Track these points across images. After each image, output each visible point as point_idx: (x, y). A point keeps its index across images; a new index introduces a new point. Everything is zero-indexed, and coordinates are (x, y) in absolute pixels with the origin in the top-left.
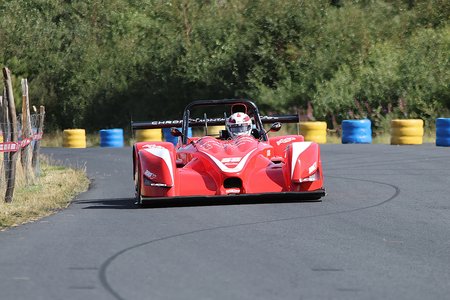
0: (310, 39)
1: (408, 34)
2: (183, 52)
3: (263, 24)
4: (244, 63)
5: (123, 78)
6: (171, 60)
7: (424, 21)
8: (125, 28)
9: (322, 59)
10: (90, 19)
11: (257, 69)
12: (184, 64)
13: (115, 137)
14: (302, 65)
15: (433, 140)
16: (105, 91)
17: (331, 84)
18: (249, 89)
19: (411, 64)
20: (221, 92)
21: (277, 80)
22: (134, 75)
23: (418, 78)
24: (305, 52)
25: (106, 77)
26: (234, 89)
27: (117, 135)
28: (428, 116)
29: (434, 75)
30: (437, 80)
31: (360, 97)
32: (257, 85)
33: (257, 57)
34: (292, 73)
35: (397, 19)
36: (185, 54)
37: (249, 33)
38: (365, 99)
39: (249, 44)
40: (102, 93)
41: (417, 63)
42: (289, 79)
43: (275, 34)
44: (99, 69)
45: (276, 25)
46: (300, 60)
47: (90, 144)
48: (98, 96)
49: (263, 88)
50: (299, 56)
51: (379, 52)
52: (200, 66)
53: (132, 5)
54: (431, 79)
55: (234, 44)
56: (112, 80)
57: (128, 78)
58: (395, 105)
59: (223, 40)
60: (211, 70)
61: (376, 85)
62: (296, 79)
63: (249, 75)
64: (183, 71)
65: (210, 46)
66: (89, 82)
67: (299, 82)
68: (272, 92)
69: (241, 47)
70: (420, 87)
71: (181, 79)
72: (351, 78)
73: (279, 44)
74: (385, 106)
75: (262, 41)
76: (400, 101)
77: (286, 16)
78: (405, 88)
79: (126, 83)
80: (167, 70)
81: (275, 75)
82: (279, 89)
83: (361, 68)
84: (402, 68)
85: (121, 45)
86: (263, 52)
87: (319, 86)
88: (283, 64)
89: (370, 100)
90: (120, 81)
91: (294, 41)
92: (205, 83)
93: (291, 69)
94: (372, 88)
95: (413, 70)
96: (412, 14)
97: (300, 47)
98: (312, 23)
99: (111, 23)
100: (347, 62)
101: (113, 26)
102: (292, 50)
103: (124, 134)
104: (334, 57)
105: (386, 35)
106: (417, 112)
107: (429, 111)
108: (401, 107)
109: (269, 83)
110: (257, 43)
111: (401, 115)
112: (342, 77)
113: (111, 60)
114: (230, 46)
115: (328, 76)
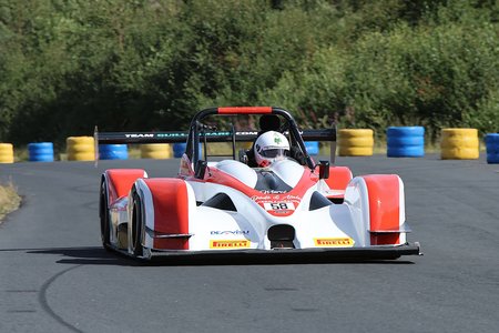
0: (249, 45)
1: (355, 38)
2: (116, 59)
3: (199, 29)
4: (181, 70)
5: (51, 88)
6: (102, 69)
7: (371, 25)
8: (52, 34)
9: (263, 66)
10: (14, 25)
11: (195, 77)
12: (117, 72)
13: (45, 151)
14: (242, 73)
15: (384, 150)
16: (33, 102)
17: (273, 92)
18: (186, 98)
19: (359, 71)
20: (157, 102)
21: (216, 89)
22: (63, 85)
23: (365, 85)
24: (245, 59)
25: (33, 88)
26: (171, 98)
27: (47, 148)
28: (377, 125)
29: (383, 82)
30: (386, 87)
31: (305, 106)
32: (195, 94)
33: (194, 65)
34: (232, 81)
35: (342, 22)
36: (117, 62)
37: (186, 38)
38: (310, 108)
39: (186, 50)
40: (29, 105)
41: (365, 69)
42: (228, 87)
43: (214, 40)
44: (26, 79)
45: (213, 29)
46: (240, 68)
47: (18, 159)
48: (25, 107)
49: (201, 97)
50: (239, 63)
51: (324, 57)
52: (134, 75)
53: (58, 9)
54: (380, 86)
55: (170, 51)
56: (40, 90)
57: (57, 89)
58: (342, 114)
59: (158, 46)
60: (146, 79)
61: (322, 93)
62: (236, 88)
63: (185, 84)
64: (115, 80)
65: (145, 53)
66: (15, 93)
67: (239, 90)
68: (211, 101)
69: (177, 54)
70: (368, 95)
71: (114, 89)
72: (295, 86)
73: (218, 50)
74: (331, 115)
75: (199, 47)
76: (347, 109)
77: (224, 20)
78: (353, 96)
79: (54, 93)
80: (98, 79)
81: (214, 84)
82: (218, 98)
83: (305, 75)
84: (349, 75)
85: (48, 54)
86: (201, 59)
87: (261, 95)
88: (222, 72)
89: (315, 108)
90: (48, 92)
91: (233, 48)
92: (139, 93)
93: (230, 77)
94: (318, 96)
95: (360, 76)
96: (358, 17)
97: (240, 54)
98: (251, 27)
99: (36, 29)
100: (291, 69)
101: (39, 33)
102: (231, 57)
103: (54, 148)
104: (277, 64)
105: (331, 40)
106: (366, 121)
107: (379, 120)
108: (348, 116)
109: (208, 92)
110: (194, 50)
111: (349, 125)
112: (285, 85)
113: (38, 69)
114: (166, 53)
115: (271, 85)
